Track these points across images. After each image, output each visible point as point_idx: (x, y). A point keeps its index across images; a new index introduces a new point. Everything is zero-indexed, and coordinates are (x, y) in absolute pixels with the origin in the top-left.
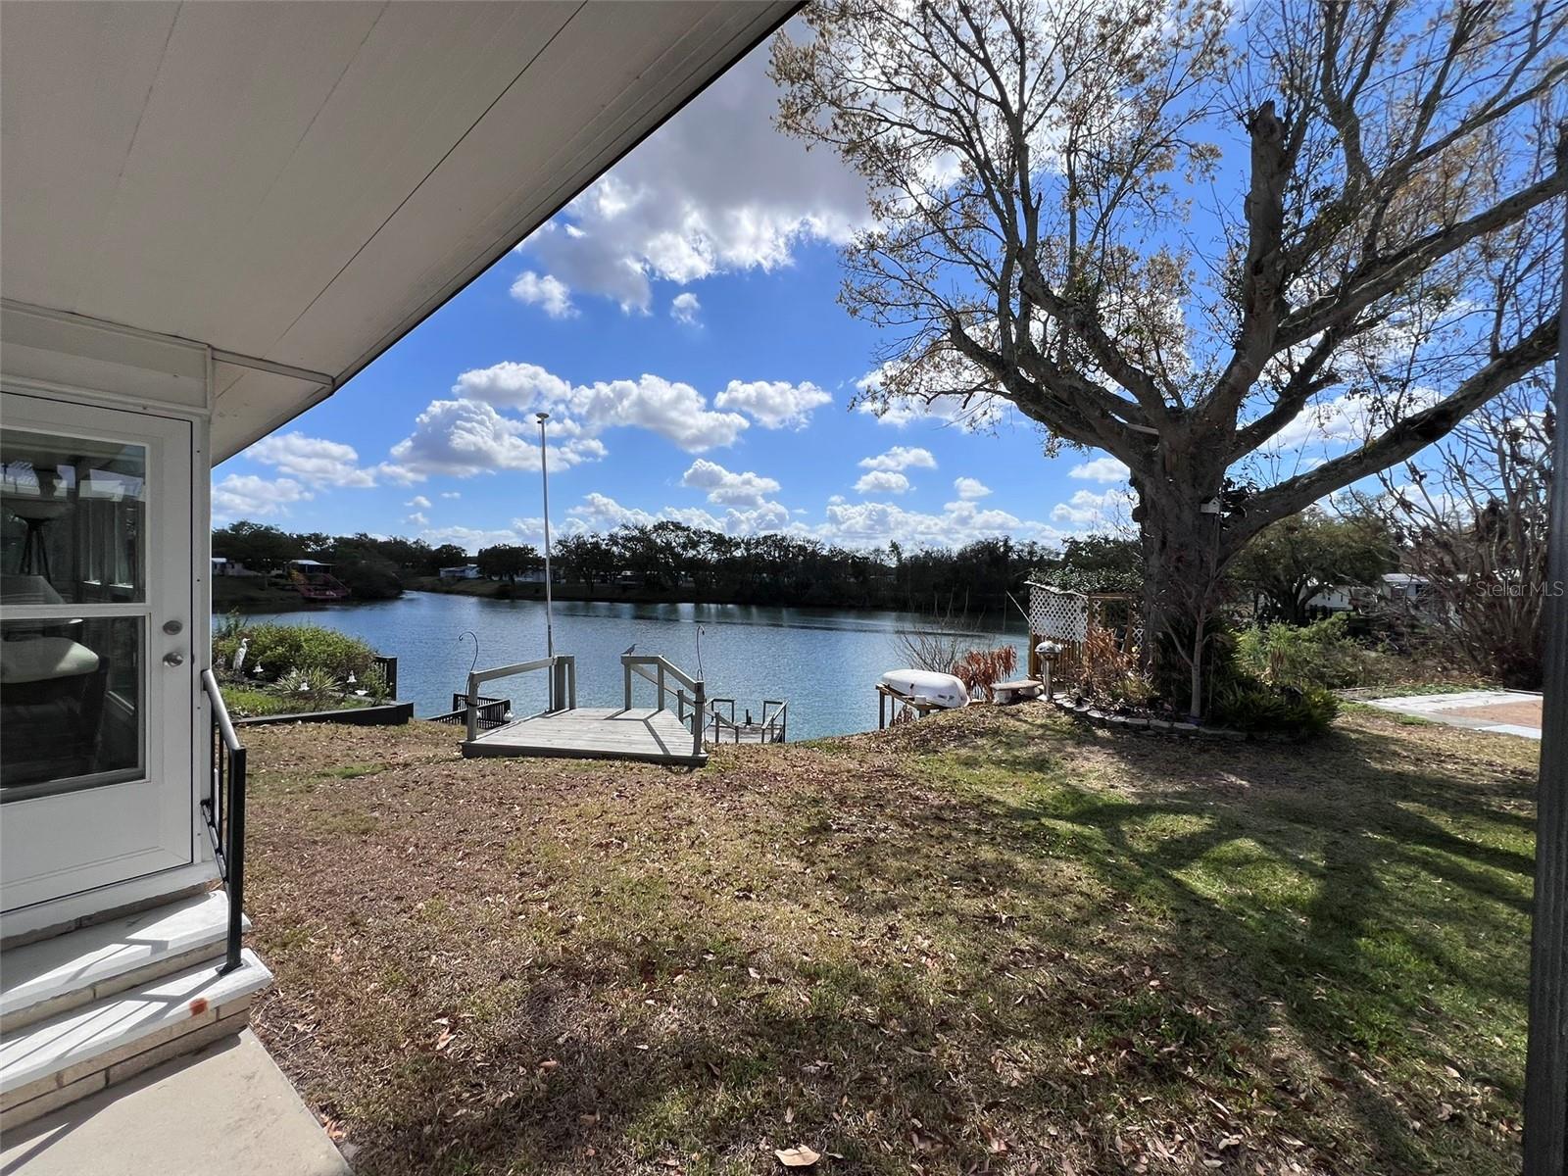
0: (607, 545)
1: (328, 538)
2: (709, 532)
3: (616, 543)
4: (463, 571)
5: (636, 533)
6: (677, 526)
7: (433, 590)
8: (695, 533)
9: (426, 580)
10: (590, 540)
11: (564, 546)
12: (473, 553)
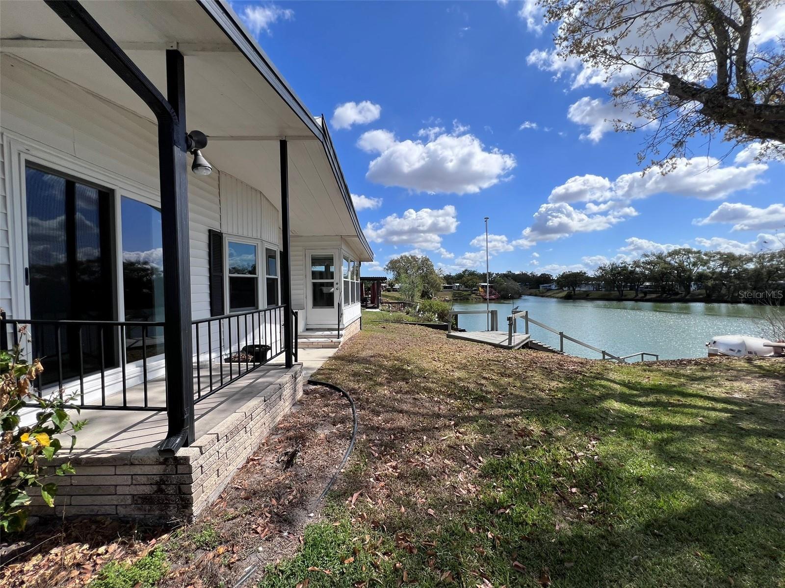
0: (632, 267)
1: (493, 274)
2: (719, 253)
3: (639, 266)
4: (550, 286)
5: (653, 258)
6: (689, 252)
7: (536, 295)
8: (706, 255)
9: (533, 291)
10: (620, 265)
11: (603, 270)
12: (555, 278)
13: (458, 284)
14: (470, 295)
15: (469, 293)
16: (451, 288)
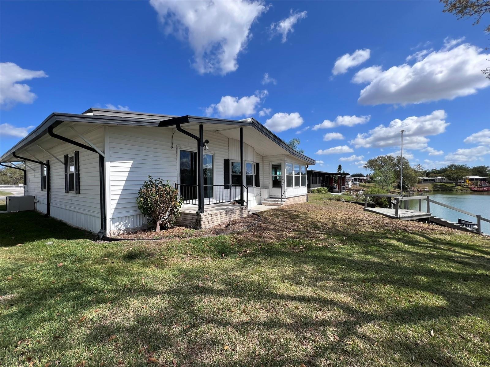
13: (440, 178)
14: (455, 187)
15: (454, 184)
16: (432, 180)
